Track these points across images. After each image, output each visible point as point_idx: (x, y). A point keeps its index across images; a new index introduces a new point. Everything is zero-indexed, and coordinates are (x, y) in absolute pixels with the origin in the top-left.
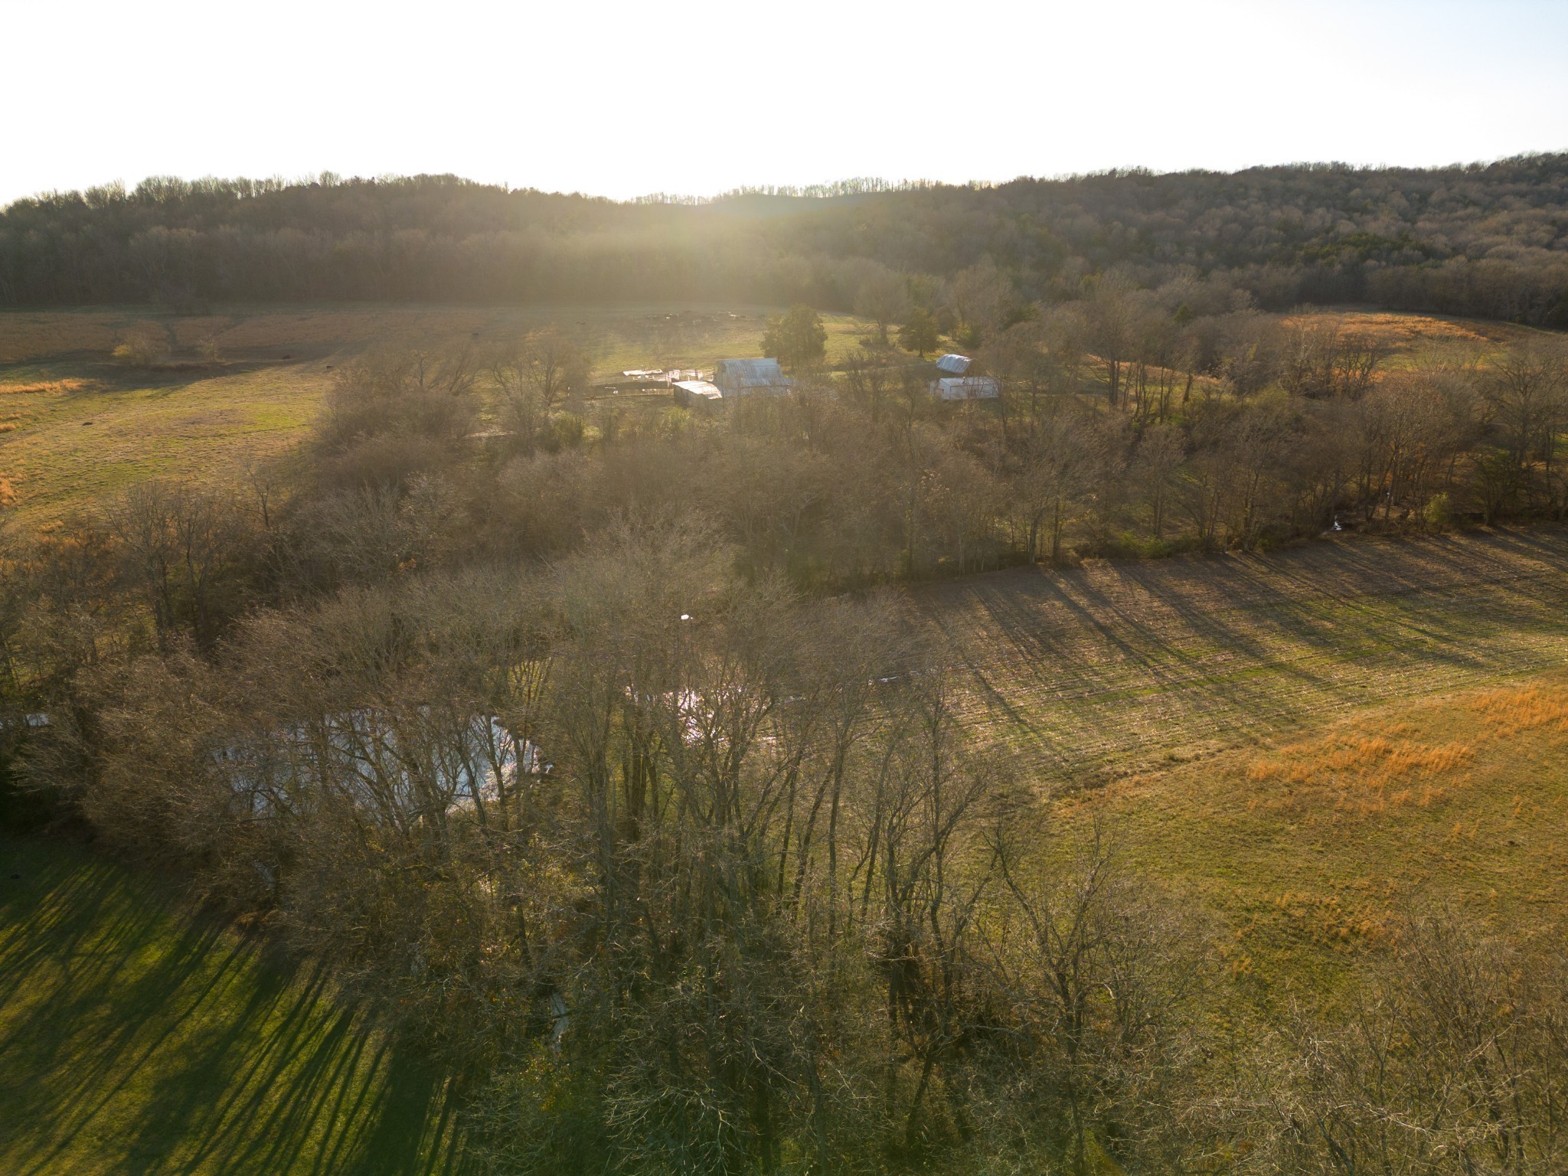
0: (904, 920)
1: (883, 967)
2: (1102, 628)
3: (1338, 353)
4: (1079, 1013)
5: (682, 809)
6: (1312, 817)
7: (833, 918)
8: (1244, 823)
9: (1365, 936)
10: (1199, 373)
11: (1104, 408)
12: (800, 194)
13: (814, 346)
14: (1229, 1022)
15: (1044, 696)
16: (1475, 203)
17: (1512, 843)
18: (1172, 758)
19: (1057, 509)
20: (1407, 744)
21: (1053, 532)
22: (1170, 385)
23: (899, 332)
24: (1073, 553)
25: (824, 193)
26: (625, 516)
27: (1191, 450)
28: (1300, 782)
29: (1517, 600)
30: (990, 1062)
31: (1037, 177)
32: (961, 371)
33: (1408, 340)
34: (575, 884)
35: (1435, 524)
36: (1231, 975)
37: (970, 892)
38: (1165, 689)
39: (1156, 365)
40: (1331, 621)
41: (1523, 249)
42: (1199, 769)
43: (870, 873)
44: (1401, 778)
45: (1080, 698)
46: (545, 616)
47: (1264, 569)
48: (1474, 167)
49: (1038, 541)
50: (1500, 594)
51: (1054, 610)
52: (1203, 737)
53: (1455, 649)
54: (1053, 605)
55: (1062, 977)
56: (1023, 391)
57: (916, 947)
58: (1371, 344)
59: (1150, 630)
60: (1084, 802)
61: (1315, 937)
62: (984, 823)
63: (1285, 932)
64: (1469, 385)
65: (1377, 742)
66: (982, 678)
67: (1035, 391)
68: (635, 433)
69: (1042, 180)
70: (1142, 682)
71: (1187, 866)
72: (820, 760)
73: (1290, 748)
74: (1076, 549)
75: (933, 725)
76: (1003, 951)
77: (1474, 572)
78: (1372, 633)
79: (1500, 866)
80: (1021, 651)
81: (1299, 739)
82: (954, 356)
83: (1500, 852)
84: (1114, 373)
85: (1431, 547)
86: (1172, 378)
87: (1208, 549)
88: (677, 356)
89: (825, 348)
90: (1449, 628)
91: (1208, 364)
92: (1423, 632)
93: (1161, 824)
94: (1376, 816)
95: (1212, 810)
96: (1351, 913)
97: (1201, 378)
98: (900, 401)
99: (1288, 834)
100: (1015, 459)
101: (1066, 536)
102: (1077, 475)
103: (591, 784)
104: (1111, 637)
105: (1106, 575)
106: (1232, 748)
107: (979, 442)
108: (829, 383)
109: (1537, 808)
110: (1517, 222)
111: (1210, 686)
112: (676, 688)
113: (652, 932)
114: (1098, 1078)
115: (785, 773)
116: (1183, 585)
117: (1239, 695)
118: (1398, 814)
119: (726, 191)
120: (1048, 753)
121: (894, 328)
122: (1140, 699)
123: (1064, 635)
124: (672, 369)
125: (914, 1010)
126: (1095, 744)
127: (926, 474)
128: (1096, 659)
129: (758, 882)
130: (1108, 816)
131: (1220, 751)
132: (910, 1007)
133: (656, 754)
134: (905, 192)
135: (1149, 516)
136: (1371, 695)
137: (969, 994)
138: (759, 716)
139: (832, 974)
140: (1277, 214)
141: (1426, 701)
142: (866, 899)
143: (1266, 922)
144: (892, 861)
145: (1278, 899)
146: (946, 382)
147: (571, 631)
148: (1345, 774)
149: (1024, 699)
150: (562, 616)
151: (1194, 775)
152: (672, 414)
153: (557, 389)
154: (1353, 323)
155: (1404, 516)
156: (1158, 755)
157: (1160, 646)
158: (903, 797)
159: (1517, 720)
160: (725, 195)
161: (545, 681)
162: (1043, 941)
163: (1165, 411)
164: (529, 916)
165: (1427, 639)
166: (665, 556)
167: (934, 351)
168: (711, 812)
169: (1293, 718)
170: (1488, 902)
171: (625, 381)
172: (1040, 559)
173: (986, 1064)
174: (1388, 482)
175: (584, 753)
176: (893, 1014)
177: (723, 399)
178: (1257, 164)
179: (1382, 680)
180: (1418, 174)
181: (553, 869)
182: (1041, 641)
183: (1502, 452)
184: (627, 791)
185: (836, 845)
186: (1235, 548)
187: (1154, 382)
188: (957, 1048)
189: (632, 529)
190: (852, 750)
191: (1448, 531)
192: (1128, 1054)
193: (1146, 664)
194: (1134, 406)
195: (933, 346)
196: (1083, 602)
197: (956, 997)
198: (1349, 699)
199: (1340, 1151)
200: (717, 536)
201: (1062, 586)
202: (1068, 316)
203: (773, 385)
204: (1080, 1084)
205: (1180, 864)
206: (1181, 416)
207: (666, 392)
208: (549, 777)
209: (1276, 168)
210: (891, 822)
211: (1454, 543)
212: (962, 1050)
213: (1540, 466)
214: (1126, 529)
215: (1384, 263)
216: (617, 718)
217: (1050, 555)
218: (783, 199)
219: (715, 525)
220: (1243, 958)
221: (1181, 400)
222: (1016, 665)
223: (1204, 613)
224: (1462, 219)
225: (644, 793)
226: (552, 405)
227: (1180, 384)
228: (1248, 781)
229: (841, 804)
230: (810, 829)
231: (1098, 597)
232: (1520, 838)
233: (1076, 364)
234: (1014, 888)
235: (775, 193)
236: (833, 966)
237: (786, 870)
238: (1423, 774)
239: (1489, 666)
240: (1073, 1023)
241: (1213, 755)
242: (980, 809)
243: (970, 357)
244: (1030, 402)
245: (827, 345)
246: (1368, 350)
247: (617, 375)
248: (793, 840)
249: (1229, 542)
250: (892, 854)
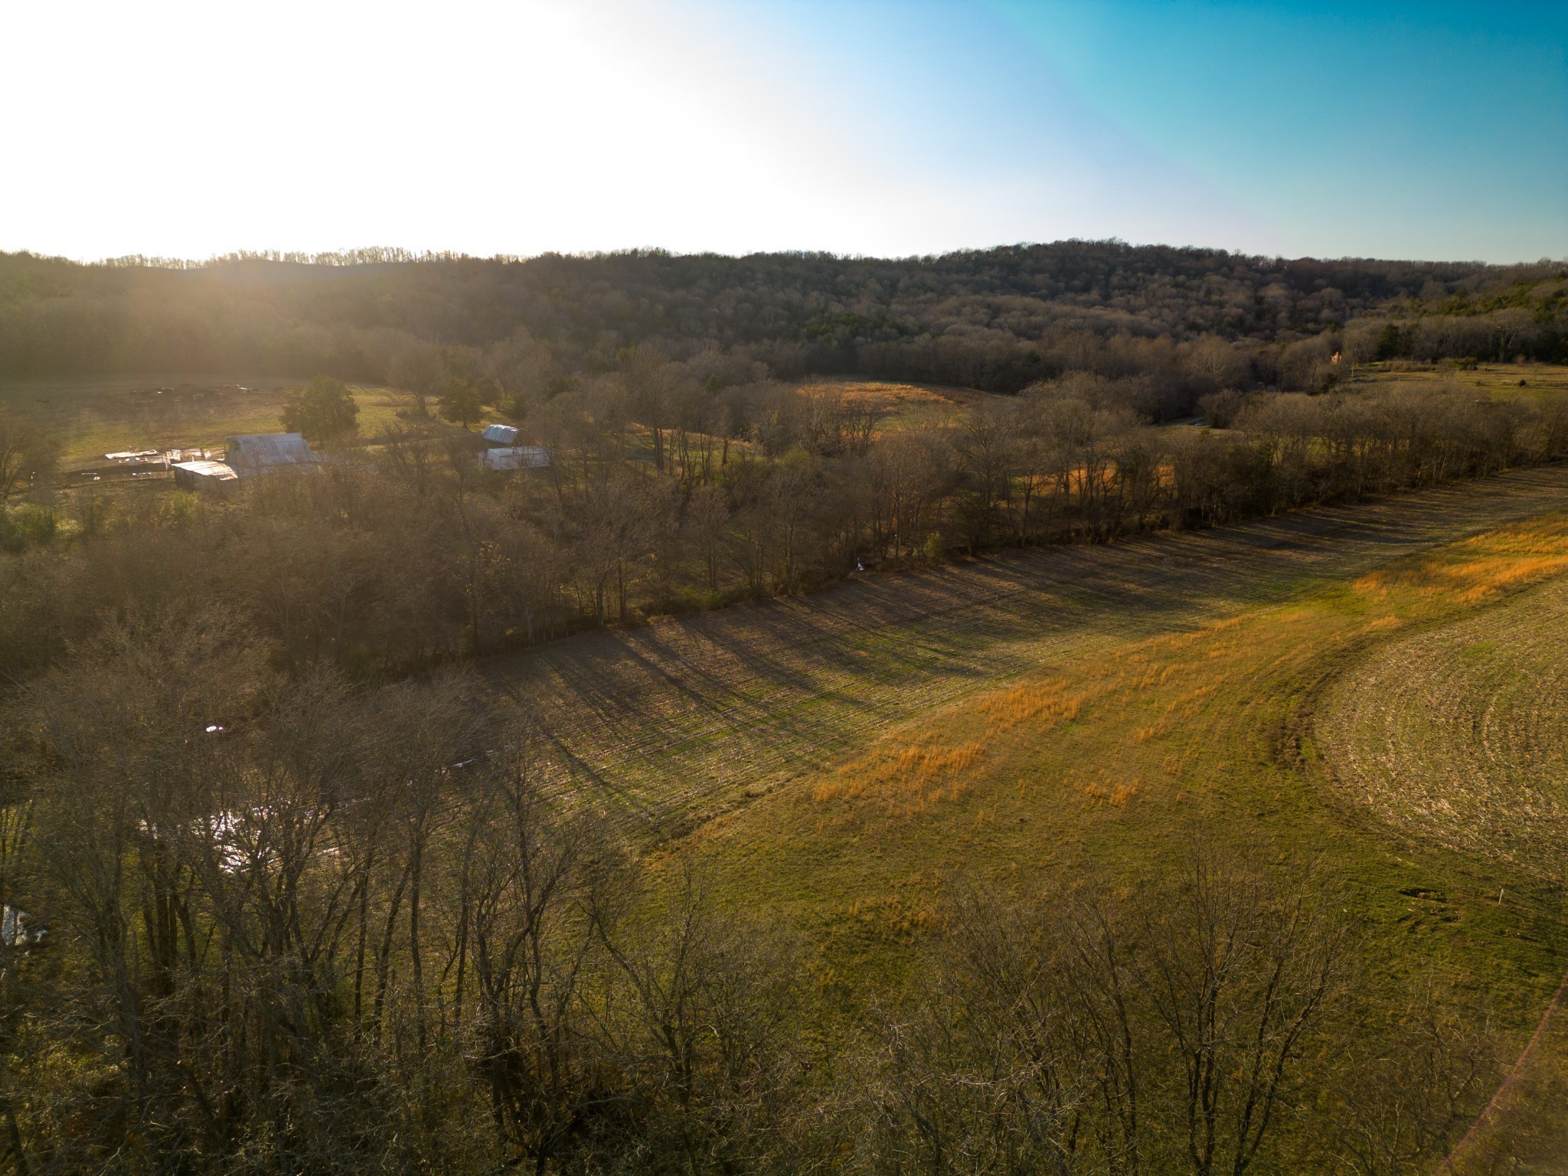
0: (502, 1012)
1: (485, 1069)
2: (673, 681)
3: (844, 417)
4: (687, 1061)
5: (227, 948)
6: (869, 828)
7: (422, 1030)
8: (815, 844)
9: (923, 926)
10: (733, 438)
11: (653, 473)
12: (311, 262)
13: (345, 418)
14: (822, 1034)
15: (625, 755)
16: (932, 290)
17: (1022, 820)
18: (748, 795)
19: (620, 572)
20: (934, 749)
21: (618, 594)
22: (709, 449)
23: (439, 402)
24: (639, 612)
25: (340, 262)
26: (121, 619)
27: (734, 507)
28: (856, 797)
29: (1001, 616)
30: (606, 1137)
31: (563, 253)
32: (509, 441)
33: (895, 405)
34: (89, 1067)
35: (933, 558)
36: (818, 989)
37: (570, 968)
38: (736, 731)
39: (695, 431)
40: (866, 650)
41: (969, 328)
42: (772, 800)
43: (461, 972)
44: (934, 779)
45: (660, 752)
46: (19, 749)
47: (807, 610)
48: (928, 259)
49: (604, 604)
50: (988, 612)
51: (627, 669)
52: (773, 771)
53: (960, 662)
54: (626, 664)
55: (667, 1029)
56: (573, 459)
57: (517, 1039)
58: (868, 409)
59: (716, 677)
60: (673, 852)
61: (884, 937)
62: (577, 893)
63: (859, 937)
64: (944, 440)
65: (912, 751)
66: (563, 747)
67: (586, 459)
68: (127, 524)
69: (568, 257)
70: (714, 728)
71: (772, 895)
72: (392, 862)
73: (845, 768)
74: (641, 608)
75: (516, 804)
76: (608, 1019)
77: (966, 596)
78: (898, 657)
79: (1015, 842)
80: (599, 715)
81: (852, 759)
82: (500, 426)
83: (1014, 830)
84: (658, 440)
85: (933, 578)
86: (710, 443)
87: (758, 598)
88: (175, 434)
89: (357, 421)
90: (954, 645)
91: (739, 429)
92: (935, 650)
93: (744, 859)
94: (919, 816)
95: (787, 837)
96: (910, 907)
97: (735, 442)
98: (448, 473)
99: (852, 846)
100: (573, 526)
101: (630, 596)
102: (635, 537)
103: (102, 941)
104: (682, 689)
105: (672, 630)
106: (798, 776)
107: (536, 510)
108: (367, 458)
109: (1036, 787)
110: (964, 305)
111: (773, 722)
112: (207, 810)
113: (201, 1098)
114: (710, 1120)
115: (352, 884)
116: (741, 631)
117: (799, 727)
118: (935, 811)
119: (222, 255)
120: (634, 811)
121: (434, 399)
122: (714, 743)
123: (639, 693)
124: (170, 449)
125: (521, 1108)
126: (680, 793)
127: (483, 546)
128: (671, 712)
129: (330, 1010)
130: (696, 861)
131: (789, 780)
132: (517, 1105)
133: (188, 892)
134: (430, 263)
135: (705, 571)
136: (903, 711)
137: (578, 1072)
138: (317, 827)
139: (427, 1090)
140: (780, 295)
141: (945, 710)
142: (459, 1000)
143: (843, 932)
144: (483, 953)
145: (851, 908)
146: (495, 452)
147: (57, 763)
148: (891, 783)
149: (606, 762)
150: (43, 747)
151: (768, 807)
152: (173, 499)
153: (15, 478)
154: (852, 391)
155: (909, 554)
156: (736, 794)
157: (727, 691)
158: (490, 883)
159: (1012, 716)
160: (220, 259)
161: (27, 827)
162: (646, 996)
163: (707, 473)
164: (23, 1120)
165: (940, 656)
166: (180, 660)
167: (478, 422)
168: (265, 945)
169: (845, 740)
170: (1011, 874)
171: (108, 465)
172: (609, 621)
173: (600, 1140)
174: (894, 525)
175: (90, 905)
176: (498, 1117)
177: (239, 480)
178: (759, 251)
179: (910, 696)
180: (887, 264)
181: (58, 1055)
182: (618, 702)
183: (975, 494)
184: (152, 942)
185: (421, 953)
186: (781, 594)
187: (694, 447)
188: (570, 1135)
189: (132, 633)
190: (430, 845)
191: (943, 564)
192: (737, 1089)
193: (716, 709)
194: (680, 470)
195: (478, 417)
196: (653, 658)
197: (564, 1080)
198: (887, 716)
199: (926, 1124)
200: (245, 631)
201: (632, 645)
202: (608, 387)
203: (300, 462)
204: (695, 1132)
205: (765, 894)
206: (722, 478)
207: (165, 475)
208: (43, 945)
209: (775, 255)
210: (480, 912)
211: (949, 573)
212: (576, 1135)
213: (1003, 504)
214: (685, 585)
215: (869, 339)
216: (131, 859)
217: (617, 616)
218: (292, 266)
219: (241, 618)
220: (827, 971)
221: (721, 463)
222: (596, 729)
223: (761, 656)
224: (925, 303)
225: (175, 939)
226: (9, 498)
227: (717, 448)
228: (815, 804)
229: (421, 906)
230: (389, 941)
231: (667, 652)
232: (1027, 815)
233: (621, 432)
234: (613, 951)
235: (282, 258)
236: (427, 1081)
237: (363, 992)
238: (950, 772)
239: (986, 673)
240: (682, 1073)
241: (782, 786)
242: (573, 881)
243: (516, 427)
244: (582, 470)
245: (360, 418)
246: (866, 414)
247: (97, 458)
248: (370, 957)
249: (776, 589)
250: (483, 944)
